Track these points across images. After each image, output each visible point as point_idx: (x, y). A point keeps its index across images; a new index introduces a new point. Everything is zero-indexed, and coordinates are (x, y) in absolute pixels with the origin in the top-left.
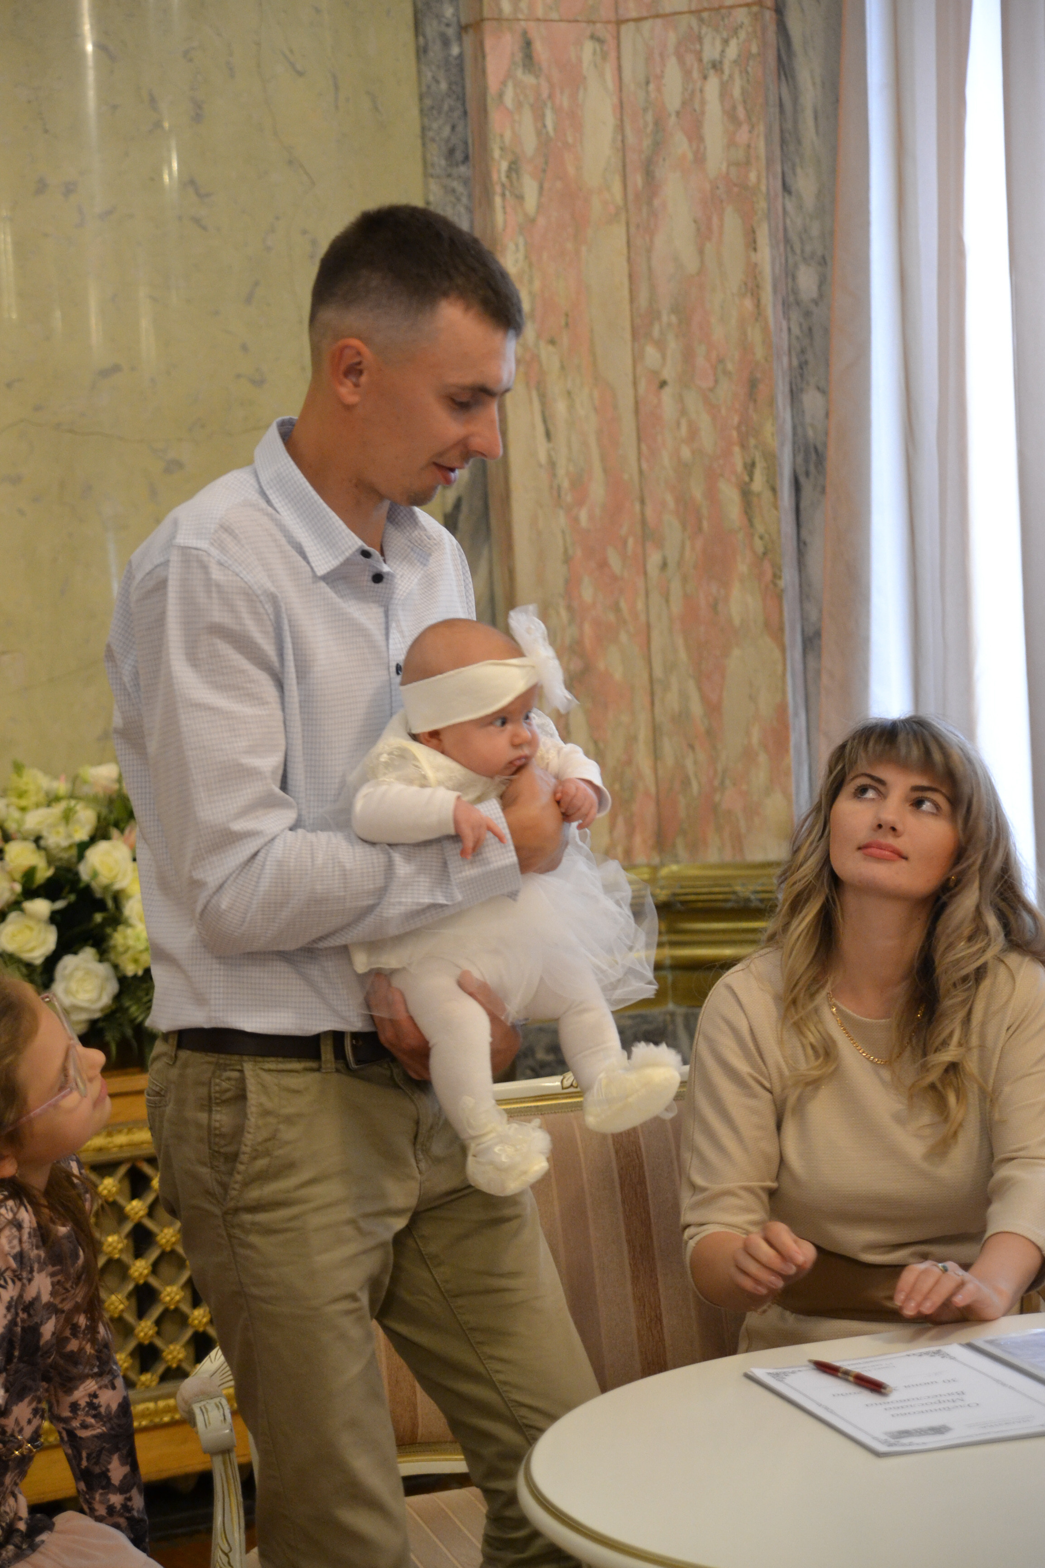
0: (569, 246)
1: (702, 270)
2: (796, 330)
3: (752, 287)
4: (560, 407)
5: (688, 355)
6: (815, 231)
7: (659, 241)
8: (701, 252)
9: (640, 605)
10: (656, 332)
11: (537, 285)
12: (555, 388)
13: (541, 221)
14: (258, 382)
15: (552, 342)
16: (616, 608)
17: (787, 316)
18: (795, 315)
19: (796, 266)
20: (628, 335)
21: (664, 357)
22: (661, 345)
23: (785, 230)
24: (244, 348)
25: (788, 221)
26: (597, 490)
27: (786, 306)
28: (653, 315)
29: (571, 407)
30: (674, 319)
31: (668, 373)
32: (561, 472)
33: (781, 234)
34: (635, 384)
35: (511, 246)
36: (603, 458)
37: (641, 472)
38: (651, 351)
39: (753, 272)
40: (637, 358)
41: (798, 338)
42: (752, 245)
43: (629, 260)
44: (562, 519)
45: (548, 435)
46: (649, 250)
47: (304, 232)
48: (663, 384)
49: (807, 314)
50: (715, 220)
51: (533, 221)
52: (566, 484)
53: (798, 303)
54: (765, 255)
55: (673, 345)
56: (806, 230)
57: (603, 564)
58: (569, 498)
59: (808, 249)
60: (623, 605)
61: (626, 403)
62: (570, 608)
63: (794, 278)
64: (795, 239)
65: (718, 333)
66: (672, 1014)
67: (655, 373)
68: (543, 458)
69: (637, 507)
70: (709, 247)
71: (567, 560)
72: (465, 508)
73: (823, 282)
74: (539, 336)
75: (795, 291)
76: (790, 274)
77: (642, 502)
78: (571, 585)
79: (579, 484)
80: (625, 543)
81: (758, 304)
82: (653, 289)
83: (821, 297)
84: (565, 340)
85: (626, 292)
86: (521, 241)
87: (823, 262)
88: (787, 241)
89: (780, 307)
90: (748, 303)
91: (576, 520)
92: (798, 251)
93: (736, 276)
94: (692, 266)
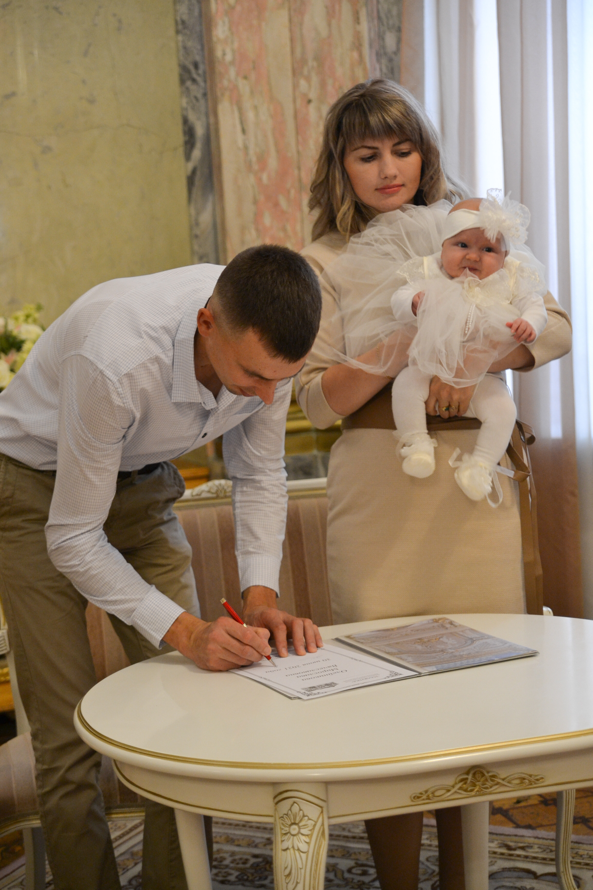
0: (255, 22)
1: (330, 36)
2: (384, 70)
3: (358, 46)
4: (250, 115)
5: (323, 85)
6: (395, 12)
7: (307, 18)
8: (329, 25)
9: (298, 227)
10: (305, 71)
11: (236, 45)
12: (247, 104)
13: (238, 8)
14: (92, 101)
15: (245, 78)
16: (284, 230)
17: (378, 61)
18: (384, 61)
19: (384, 33)
20: (290, 73)
21: (310, 86)
22: (308, 79)
23: (378, 12)
24: (84, 82)
25: (380, 7)
26: (273, 163)
27: (378, 55)
28: (303, 61)
29: (257, 115)
30: (315, 64)
31: (313, 95)
32: (251, 152)
33: (375, 14)
34: (294, 101)
35: (220, 23)
36: (276, 144)
37: (298, 152)
38: (303, 83)
39: (357, 36)
40: (295, 86)
41: (385, 74)
42: (357, 20)
43: (291, 30)
44: (252, 179)
45: (244, 131)
46: (301, 24)
47: (115, 15)
48: (309, 101)
49: (391, 60)
50: (337, 7)
51: (232, 8)
52: (254, 159)
53: (385, 54)
54: (364, 27)
55: (315, 79)
56: (389, 11)
57: (276, 205)
58: (256, 167)
59: (391, 22)
60: (289, 228)
61: (289, 112)
62: (257, 230)
63: (383, 39)
64: (383, 15)
65: (339, 71)
66: (315, 457)
67: (305, 95)
68: (240, 144)
69: (296, 172)
70: (334, 22)
71: (255, 202)
72: (198, 173)
73: (399, 41)
74: (238, 74)
75: (384, 47)
76: (381, 37)
77: (299, 168)
78: (258, 216)
79: (262, 160)
80: (289, 192)
81: (361, 55)
82: (303, 46)
83: (398, 51)
84: (253, 76)
85: (288, 49)
86: (226, 20)
87: (399, 30)
88: (379, 18)
89: (374, 58)
90: (355, 55)
91: (259, 180)
92: (385, 23)
93: (348, 38)
94: (324, 33)
